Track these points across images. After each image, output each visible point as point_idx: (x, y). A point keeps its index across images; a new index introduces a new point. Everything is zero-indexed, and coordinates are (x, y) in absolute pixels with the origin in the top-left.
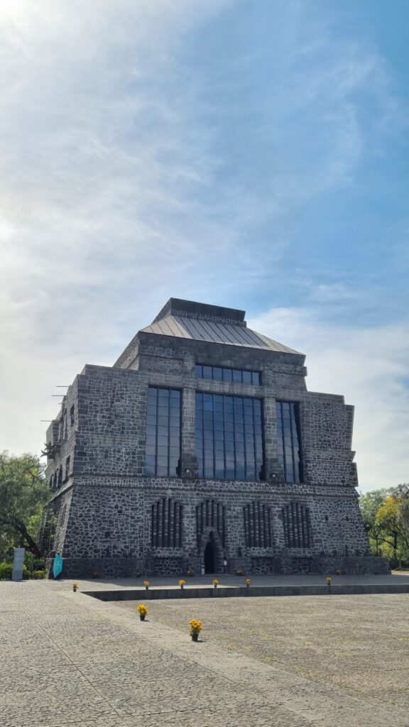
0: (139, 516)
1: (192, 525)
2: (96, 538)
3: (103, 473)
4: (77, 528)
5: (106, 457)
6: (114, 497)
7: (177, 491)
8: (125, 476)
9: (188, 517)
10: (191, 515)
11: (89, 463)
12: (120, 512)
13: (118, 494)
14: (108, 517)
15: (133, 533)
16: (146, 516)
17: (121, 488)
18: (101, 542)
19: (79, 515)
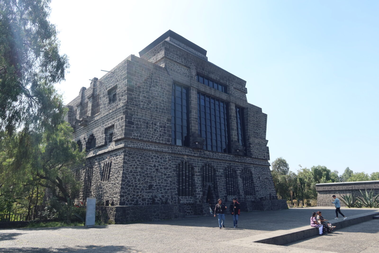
0: (169, 173)
1: (199, 181)
2: (142, 189)
3: (145, 139)
4: (129, 181)
5: (147, 127)
6: (152, 158)
7: (190, 157)
8: (159, 143)
9: (197, 175)
10: (198, 174)
11: (135, 130)
12: (157, 170)
13: (155, 156)
14: (150, 174)
15: (166, 186)
16: (173, 174)
17: (157, 152)
18: (146, 192)
19: (129, 171)
